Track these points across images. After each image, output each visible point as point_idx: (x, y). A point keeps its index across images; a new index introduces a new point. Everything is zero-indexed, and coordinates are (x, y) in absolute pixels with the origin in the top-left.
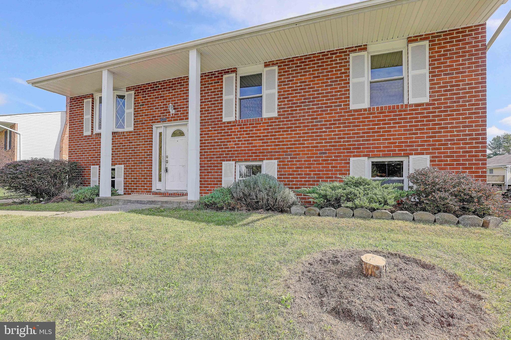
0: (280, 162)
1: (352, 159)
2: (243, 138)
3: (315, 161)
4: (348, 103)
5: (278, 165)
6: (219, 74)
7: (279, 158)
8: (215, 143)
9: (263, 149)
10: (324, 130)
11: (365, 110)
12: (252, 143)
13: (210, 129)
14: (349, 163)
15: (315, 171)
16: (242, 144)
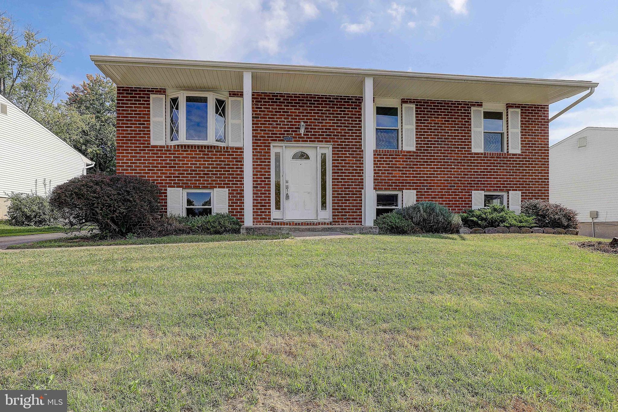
0: (417, 192)
1: (473, 192)
2: (383, 167)
3: (446, 192)
4: (470, 146)
5: (417, 195)
6: (356, 99)
7: (417, 189)
8: (353, 170)
9: (403, 180)
10: (453, 167)
11: (482, 154)
12: (392, 174)
13: (348, 155)
14: (471, 195)
15: (446, 201)
16: (382, 173)
